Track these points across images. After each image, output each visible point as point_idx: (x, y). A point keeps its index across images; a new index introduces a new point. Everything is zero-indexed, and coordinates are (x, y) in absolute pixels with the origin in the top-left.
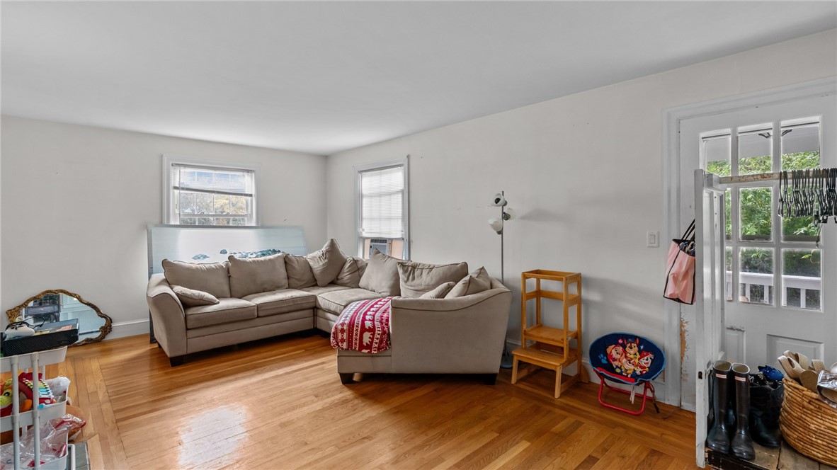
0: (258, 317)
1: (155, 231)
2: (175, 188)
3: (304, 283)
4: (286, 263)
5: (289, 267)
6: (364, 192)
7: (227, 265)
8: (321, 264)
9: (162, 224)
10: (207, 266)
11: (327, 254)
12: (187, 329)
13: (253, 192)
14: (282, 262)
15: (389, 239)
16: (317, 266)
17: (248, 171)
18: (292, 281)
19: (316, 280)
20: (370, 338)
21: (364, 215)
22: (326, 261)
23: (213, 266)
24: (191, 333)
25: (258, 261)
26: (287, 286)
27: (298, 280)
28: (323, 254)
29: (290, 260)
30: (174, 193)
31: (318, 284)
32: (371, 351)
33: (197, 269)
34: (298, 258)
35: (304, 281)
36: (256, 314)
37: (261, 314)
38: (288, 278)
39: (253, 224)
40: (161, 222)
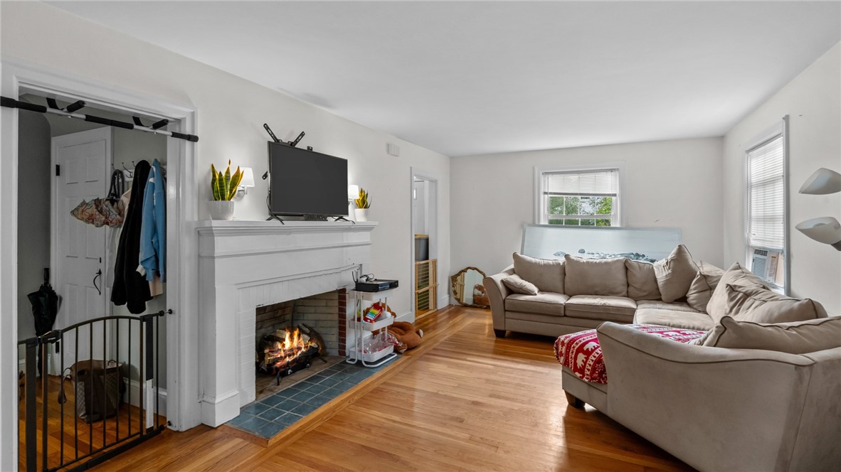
0: (565, 316)
1: (528, 229)
2: (545, 193)
3: (645, 294)
4: (626, 269)
5: (629, 274)
6: (754, 180)
7: (564, 263)
8: (665, 275)
9: (535, 224)
10: (546, 262)
11: (672, 263)
12: (505, 311)
13: (617, 192)
14: (621, 266)
15: (772, 250)
16: (661, 275)
17: (612, 170)
18: (631, 289)
19: (660, 295)
20: (583, 361)
21: (754, 214)
22: (670, 271)
23: (551, 262)
24: (508, 314)
25: (592, 263)
26: (624, 293)
27: (639, 290)
28: (667, 263)
29: (630, 265)
30: (544, 198)
31: (663, 298)
32: (582, 377)
33: (536, 263)
34: (641, 265)
35: (645, 291)
36: (562, 312)
37: (567, 313)
38: (628, 286)
39: (618, 226)
40: (534, 223)
